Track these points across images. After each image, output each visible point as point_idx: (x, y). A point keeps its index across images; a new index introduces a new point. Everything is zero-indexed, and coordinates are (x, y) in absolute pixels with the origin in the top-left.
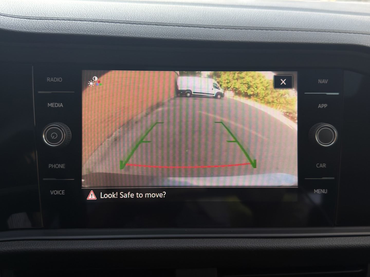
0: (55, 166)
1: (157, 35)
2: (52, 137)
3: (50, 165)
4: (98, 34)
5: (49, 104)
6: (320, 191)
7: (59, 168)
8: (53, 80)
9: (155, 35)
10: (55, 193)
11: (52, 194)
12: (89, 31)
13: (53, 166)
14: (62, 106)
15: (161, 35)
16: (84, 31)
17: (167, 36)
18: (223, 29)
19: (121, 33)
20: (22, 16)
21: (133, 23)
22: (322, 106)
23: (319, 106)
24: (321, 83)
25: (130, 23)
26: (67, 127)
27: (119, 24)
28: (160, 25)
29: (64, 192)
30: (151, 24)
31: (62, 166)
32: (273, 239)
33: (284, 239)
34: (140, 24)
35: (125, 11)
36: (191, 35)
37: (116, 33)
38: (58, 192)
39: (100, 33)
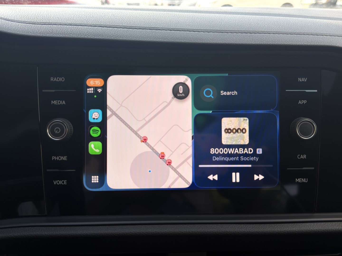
0: (57, 158)
1: (151, 38)
2: (56, 131)
3: (54, 158)
4: (98, 38)
5: (52, 101)
6: (301, 180)
7: (62, 159)
8: (56, 80)
9: (149, 38)
10: (58, 183)
11: (55, 184)
12: (89, 35)
13: (56, 158)
14: (65, 103)
15: (154, 38)
16: (85, 35)
17: (160, 39)
18: (211, 33)
19: (119, 36)
20: (28, 22)
21: (129, 28)
22: (302, 102)
23: (300, 102)
24: (301, 81)
25: (126, 28)
26: (69, 122)
27: (117, 29)
28: (154, 29)
29: (66, 182)
30: (145, 29)
31: (65, 158)
32: (258, 225)
33: (269, 224)
34: (136, 29)
35: (121, 18)
36: (182, 38)
37: (114, 36)
38: (60, 182)
39: (99, 37)
